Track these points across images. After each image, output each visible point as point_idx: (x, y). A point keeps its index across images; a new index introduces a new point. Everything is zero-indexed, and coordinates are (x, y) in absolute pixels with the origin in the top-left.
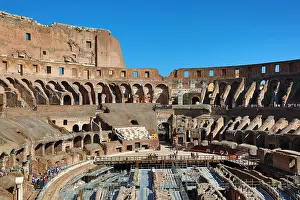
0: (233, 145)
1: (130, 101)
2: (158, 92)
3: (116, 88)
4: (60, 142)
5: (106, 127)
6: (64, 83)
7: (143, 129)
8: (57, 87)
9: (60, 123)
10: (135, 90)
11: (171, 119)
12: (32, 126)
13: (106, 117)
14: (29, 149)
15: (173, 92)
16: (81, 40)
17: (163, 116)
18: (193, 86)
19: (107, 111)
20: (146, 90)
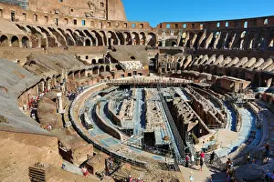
0: (197, 73)
1: (130, 43)
2: (149, 38)
3: (120, 35)
4: (84, 70)
5: (114, 61)
6: (86, 31)
7: (138, 62)
8: (81, 34)
9: (83, 58)
10: (133, 36)
11: (157, 56)
12: (65, 60)
13: (113, 54)
14: (64, 75)
15: (159, 38)
16: (96, 1)
17: (152, 54)
18: (172, 34)
19: (115, 50)
20: (141, 37)
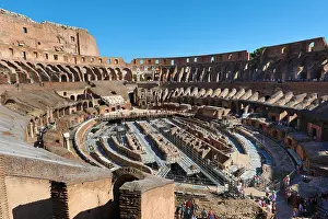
0: (177, 105)
1: (107, 79)
2: (124, 73)
4: (68, 107)
5: (96, 97)
6: (59, 66)
7: (120, 97)
8: (54, 69)
10: (109, 72)
11: (136, 90)
13: (93, 89)
14: (50, 115)
15: (134, 73)
17: (131, 89)
18: (146, 69)
19: (94, 86)
20: (116, 72)
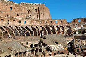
1: (54, 33)
2: (66, 29)
3: (48, 28)
4: (26, 52)
5: (45, 45)
6: (26, 27)
7: (60, 45)
8: (24, 29)
9: (25, 44)
10: (56, 29)
11: (73, 41)
12: (14, 46)
14: (13, 55)
15: (73, 29)
16: (33, 9)
17: (69, 40)
18: (82, 26)
19: (45, 38)
20: (61, 29)
